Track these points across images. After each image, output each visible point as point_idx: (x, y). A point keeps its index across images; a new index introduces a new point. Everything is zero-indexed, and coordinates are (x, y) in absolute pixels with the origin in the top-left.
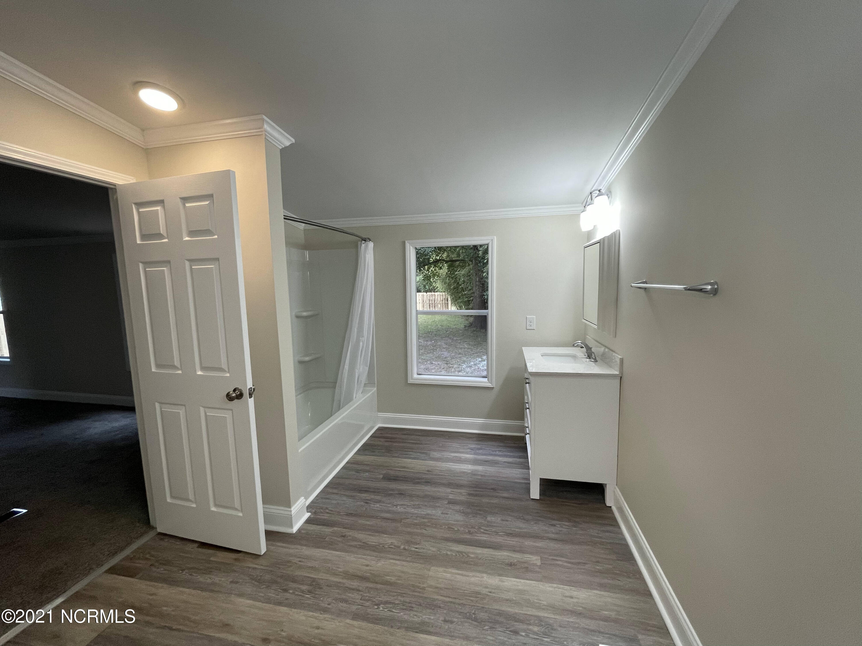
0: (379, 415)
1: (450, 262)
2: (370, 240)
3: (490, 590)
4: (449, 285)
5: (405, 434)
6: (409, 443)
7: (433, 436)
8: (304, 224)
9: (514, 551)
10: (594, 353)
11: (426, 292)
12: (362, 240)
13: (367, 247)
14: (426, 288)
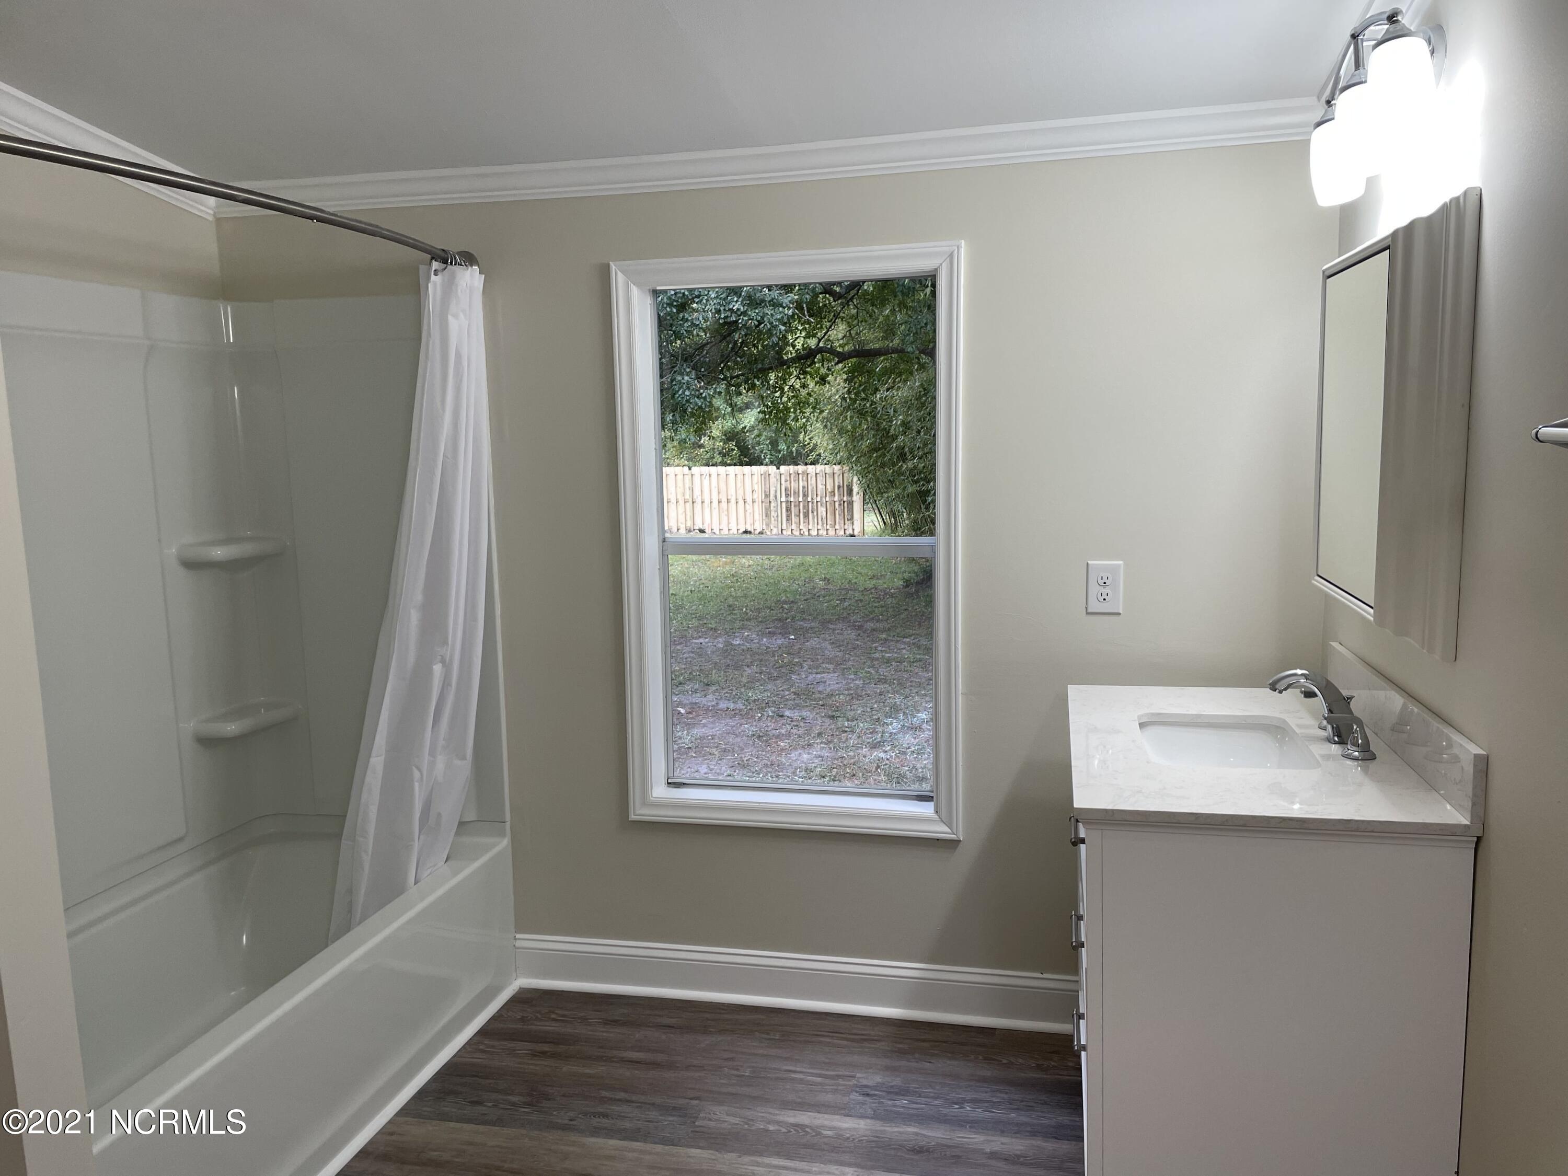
0: (518, 944)
1: (854, 360)
2: (469, 259)
4: (854, 438)
5: (615, 1023)
6: (623, 1061)
7: (722, 1031)
8: (212, 200)
10: (1360, 723)
11: (778, 463)
12: (433, 258)
13: (450, 287)
14: (780, 452)
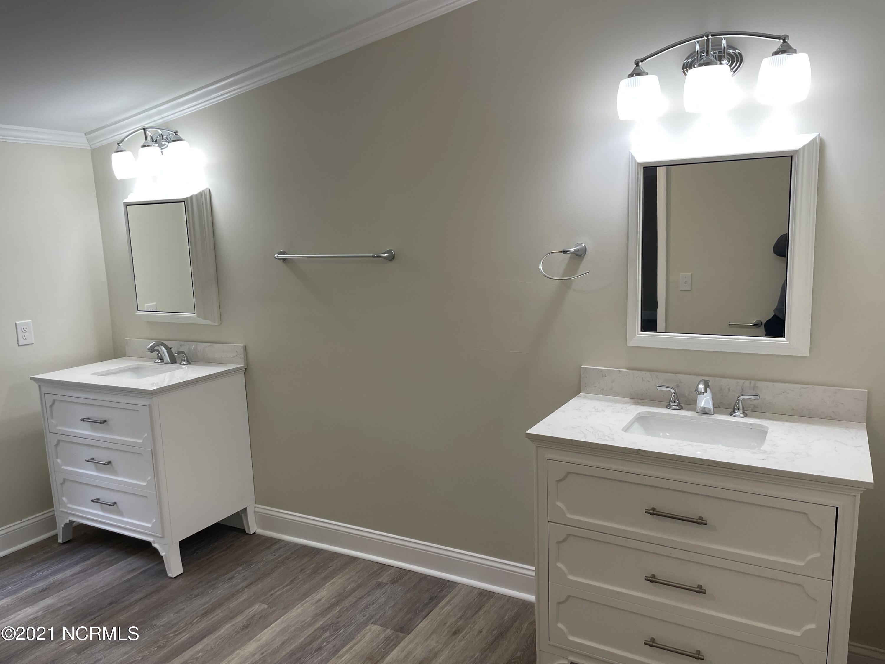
9: (232, 618)
10: (184, 353)
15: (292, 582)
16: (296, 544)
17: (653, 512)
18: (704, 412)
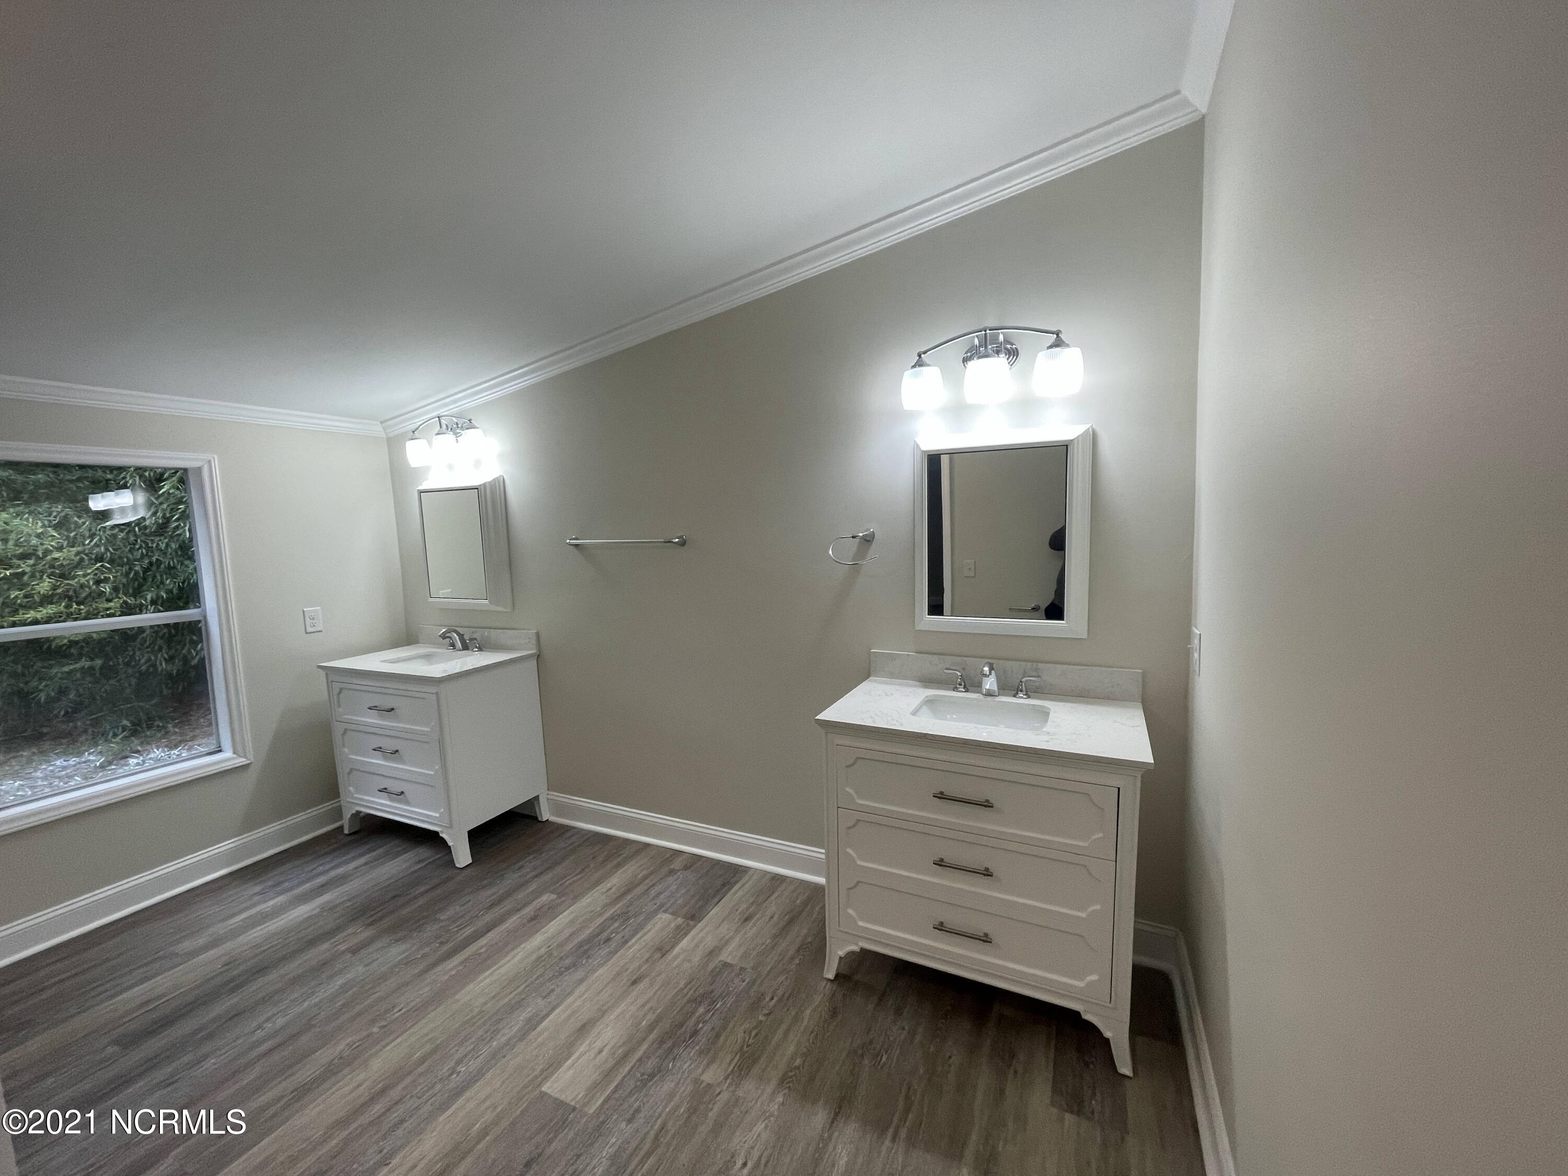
3: (547, 946)
9: (519, 910)
10: (476, 640)
15: (583, 870)
16: (590, 832)
17: (941, 796)
18: (989, 694)
